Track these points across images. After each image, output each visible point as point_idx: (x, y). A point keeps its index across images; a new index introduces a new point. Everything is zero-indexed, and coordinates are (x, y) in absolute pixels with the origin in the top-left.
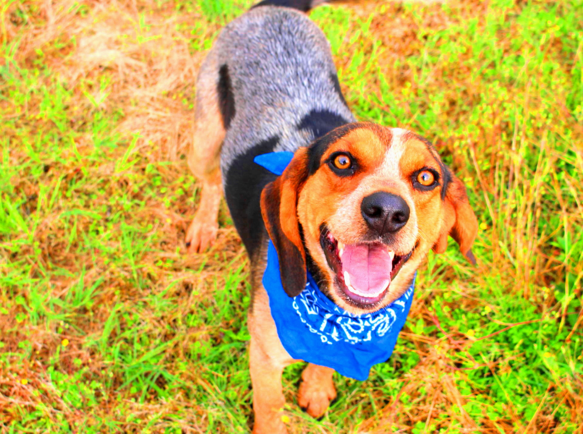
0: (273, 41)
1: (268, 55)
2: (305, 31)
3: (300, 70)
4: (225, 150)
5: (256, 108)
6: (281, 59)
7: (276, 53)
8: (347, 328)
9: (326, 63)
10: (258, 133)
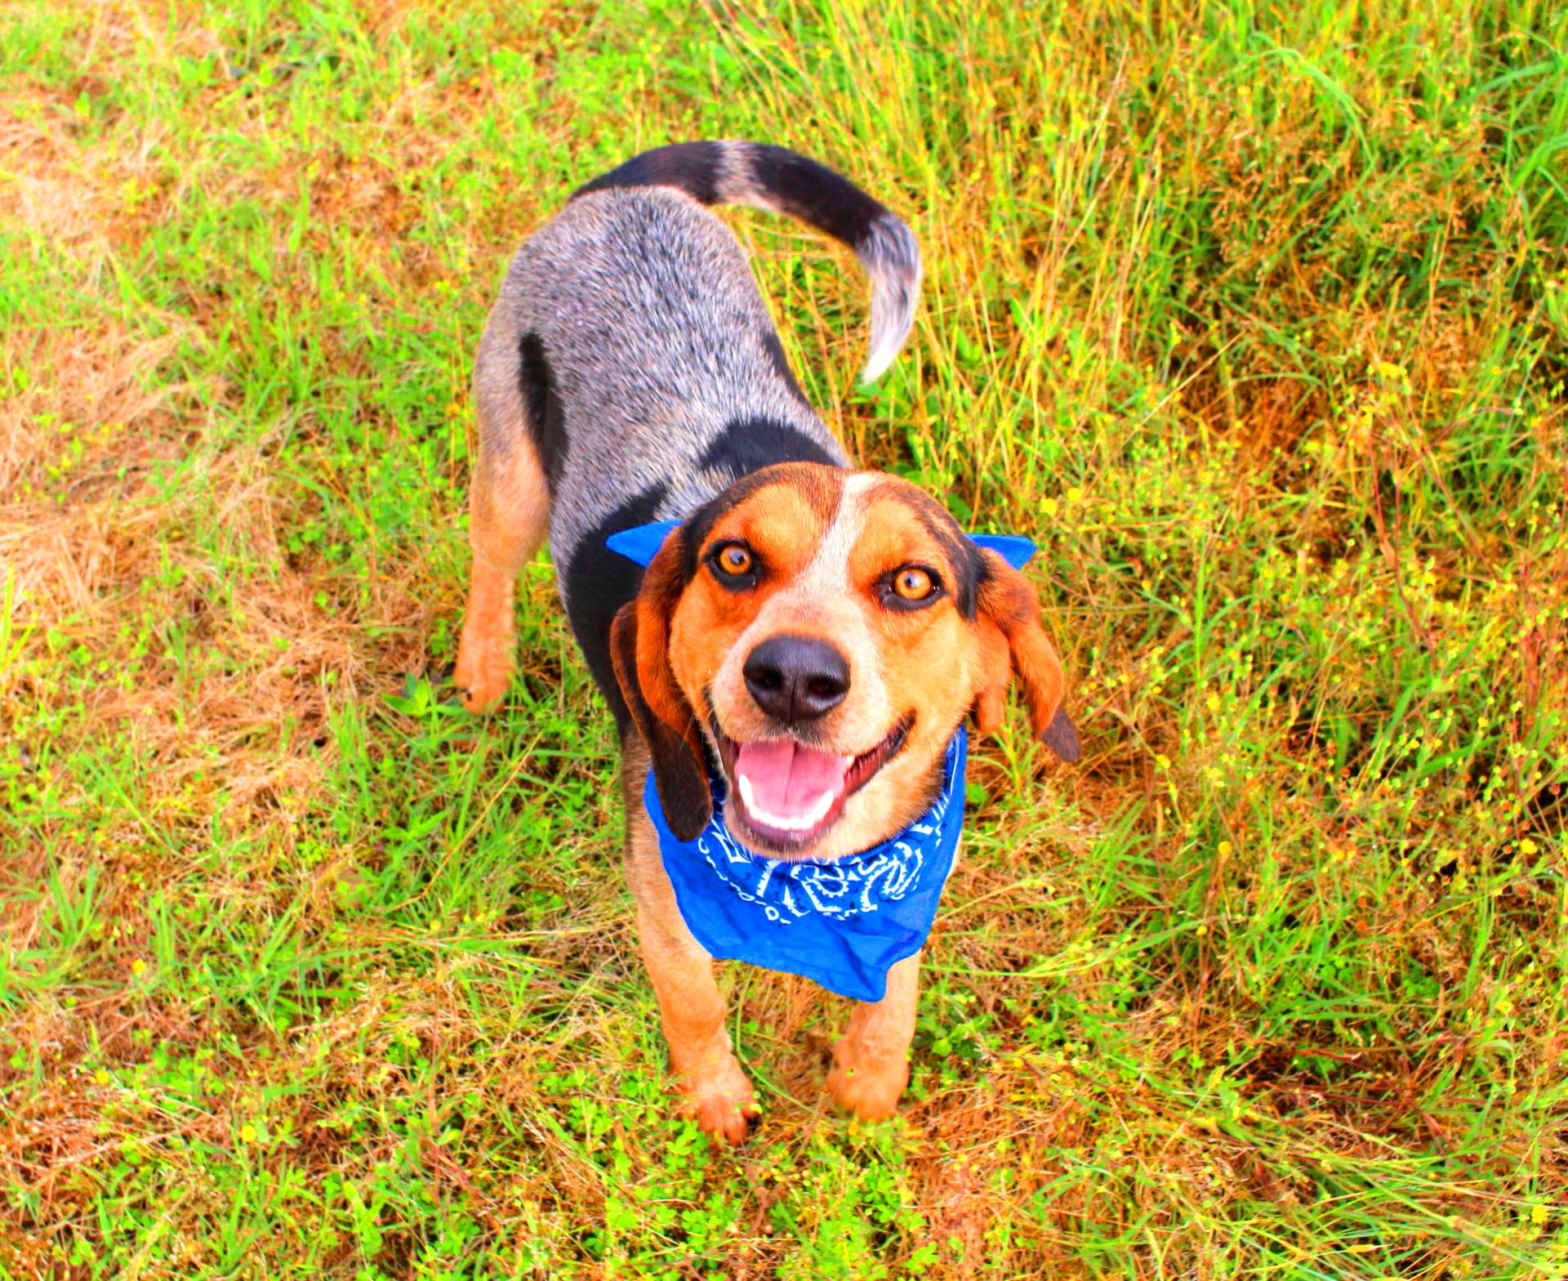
0: (632, 278)
1: (626, 313)
2: (698, 244)
3: (697, 338)
4: (557, 523)
5: (613, 432)
6: (655, 318)
7: (643, 306)
8: (813, 886)
9: (750, 312)
10: (622, 483)
